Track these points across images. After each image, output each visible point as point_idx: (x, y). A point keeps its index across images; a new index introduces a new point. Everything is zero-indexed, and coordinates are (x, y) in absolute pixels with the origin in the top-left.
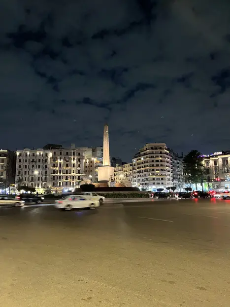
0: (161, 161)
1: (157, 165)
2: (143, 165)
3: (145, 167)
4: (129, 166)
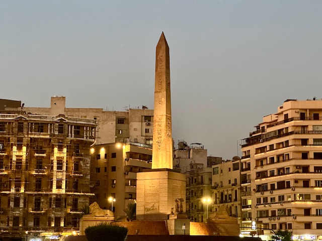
1: (319, 170)
3: (280, 172)
4: (230, 169)
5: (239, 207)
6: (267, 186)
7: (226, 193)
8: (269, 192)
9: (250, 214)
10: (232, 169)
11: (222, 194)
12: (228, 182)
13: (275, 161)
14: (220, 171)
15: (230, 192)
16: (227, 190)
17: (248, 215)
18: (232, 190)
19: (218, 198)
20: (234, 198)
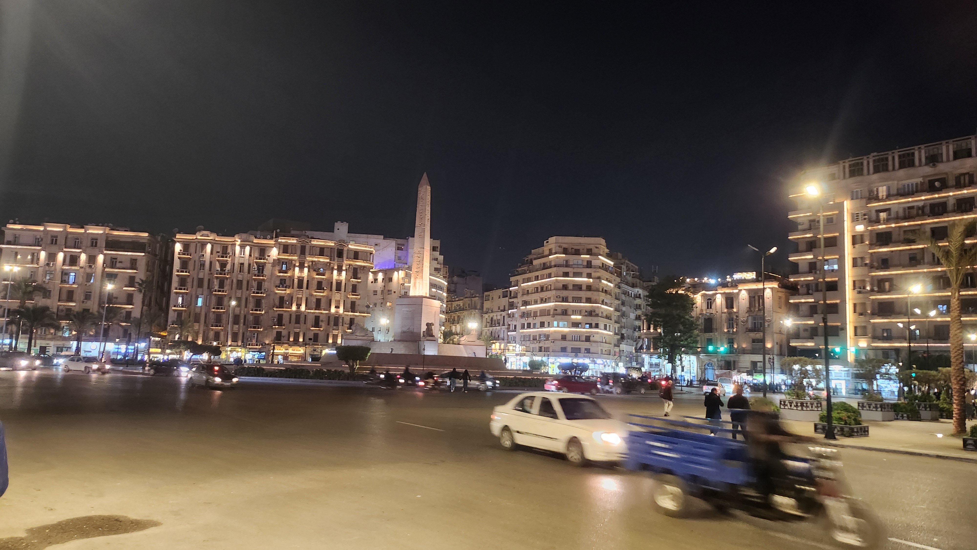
0: (589, 288)
1: (578, 300)
2: (537, 296)
3: (543, 301)
4: (500, 296)
5: (506, 331)
6: (530, 313)
7: (495, 318)
8: (532, 318)
9: (515, 338)
10: (501, 297)
11: (492, 318)
12: (497, 308)
13: (539, 291)
14: (490, 299)
15: (499, 317)
16: (497, 315)
17: (513, 338)
18: (501, 315)
19: (489, 322)
20: (502, 323)
